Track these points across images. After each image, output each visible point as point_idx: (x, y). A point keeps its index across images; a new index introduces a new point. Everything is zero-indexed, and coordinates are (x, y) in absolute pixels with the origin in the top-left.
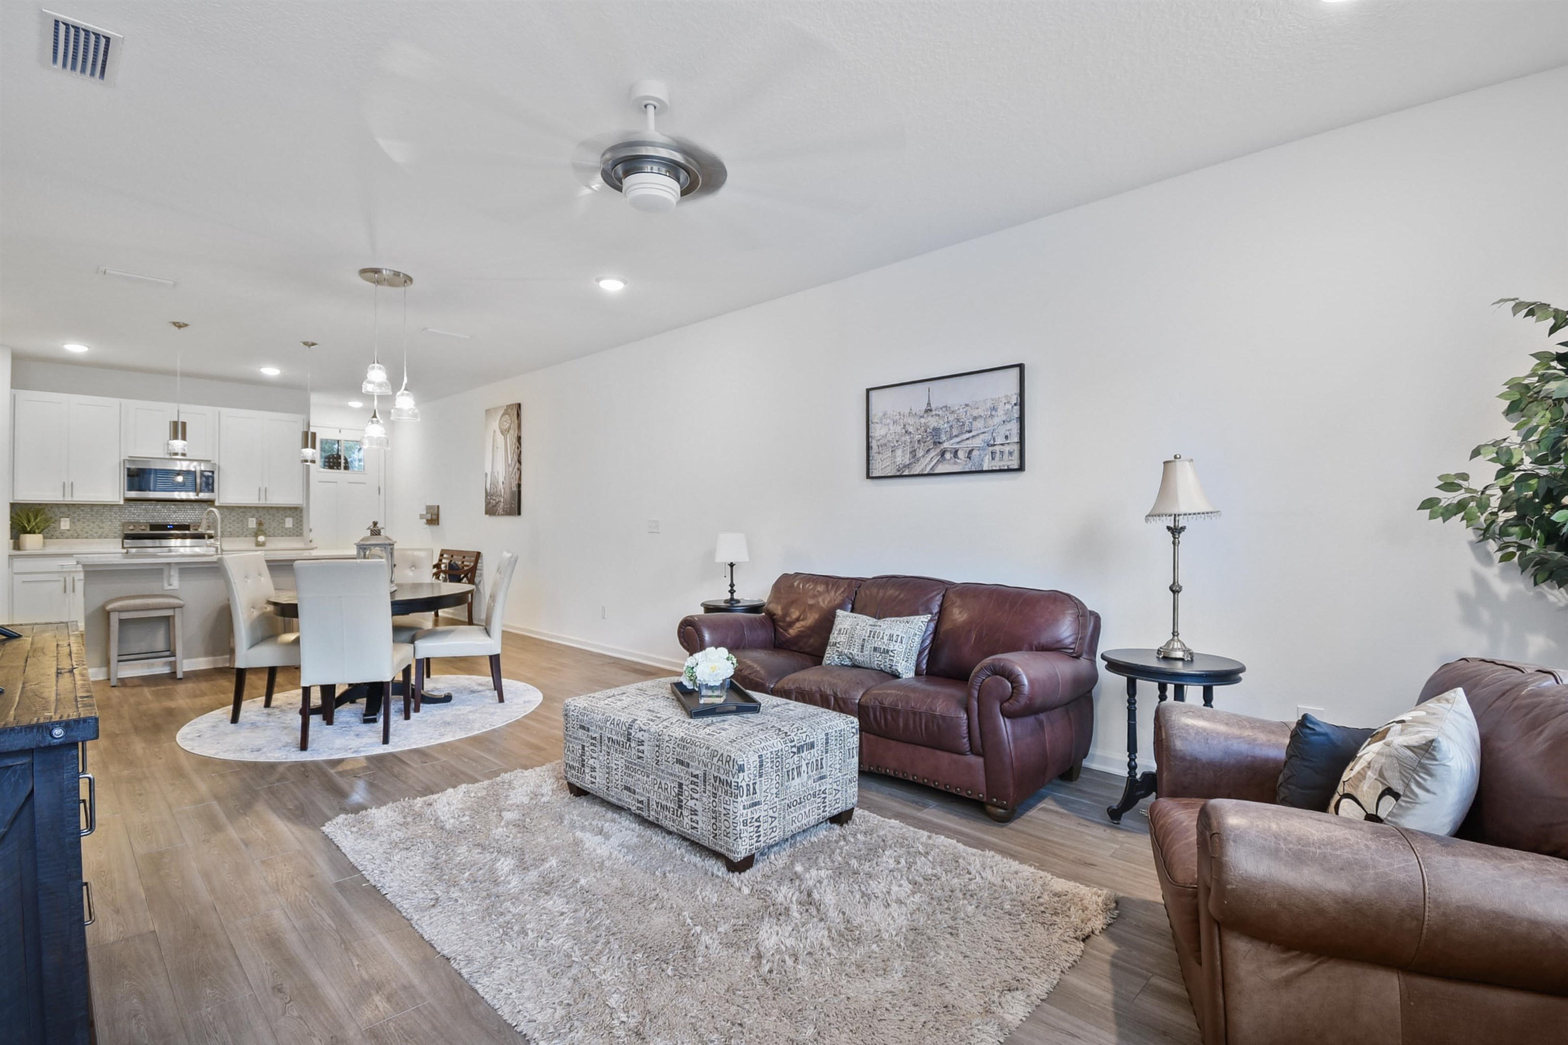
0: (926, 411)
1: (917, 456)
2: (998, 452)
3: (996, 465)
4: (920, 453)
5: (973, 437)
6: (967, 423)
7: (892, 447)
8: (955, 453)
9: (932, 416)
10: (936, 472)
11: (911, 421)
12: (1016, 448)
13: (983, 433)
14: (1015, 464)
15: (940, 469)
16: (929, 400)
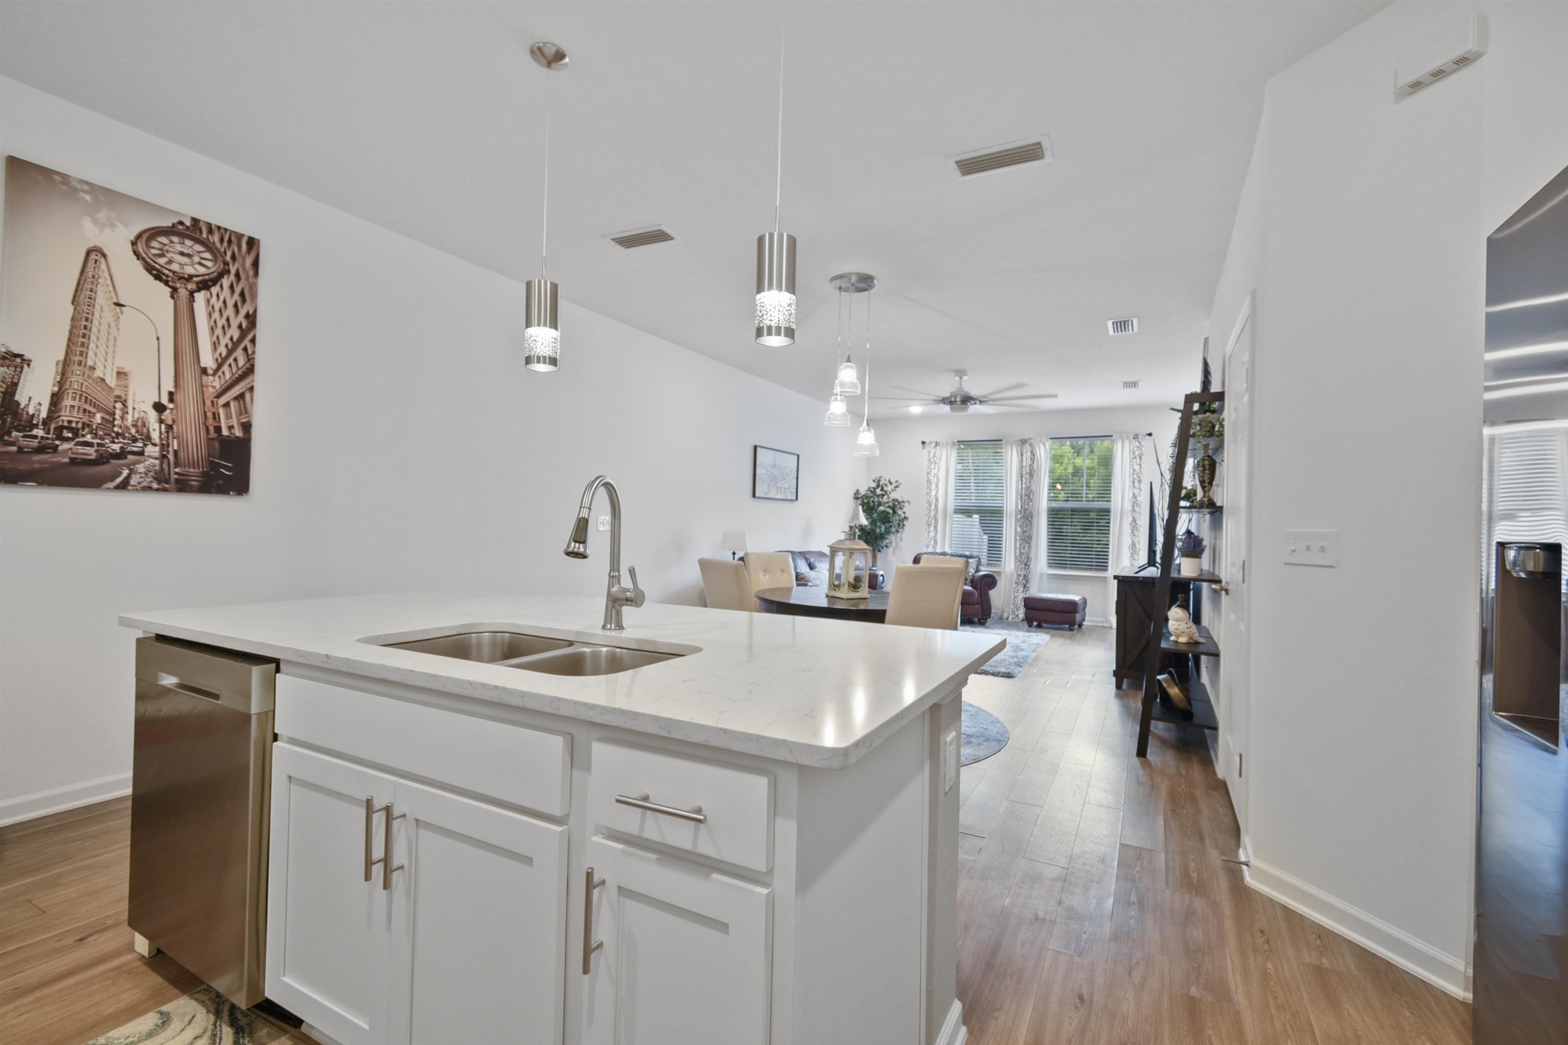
0: (774, 465)
1: (770, 488)
2: (791, 492)
3: (791, 498)
5: (785, 483)
6: (784, 475)
9: (776, 469)
10: (777, 498)
12: (795, 491)
13: (788, 481)
14: (796, 498)
16: (775, 460)
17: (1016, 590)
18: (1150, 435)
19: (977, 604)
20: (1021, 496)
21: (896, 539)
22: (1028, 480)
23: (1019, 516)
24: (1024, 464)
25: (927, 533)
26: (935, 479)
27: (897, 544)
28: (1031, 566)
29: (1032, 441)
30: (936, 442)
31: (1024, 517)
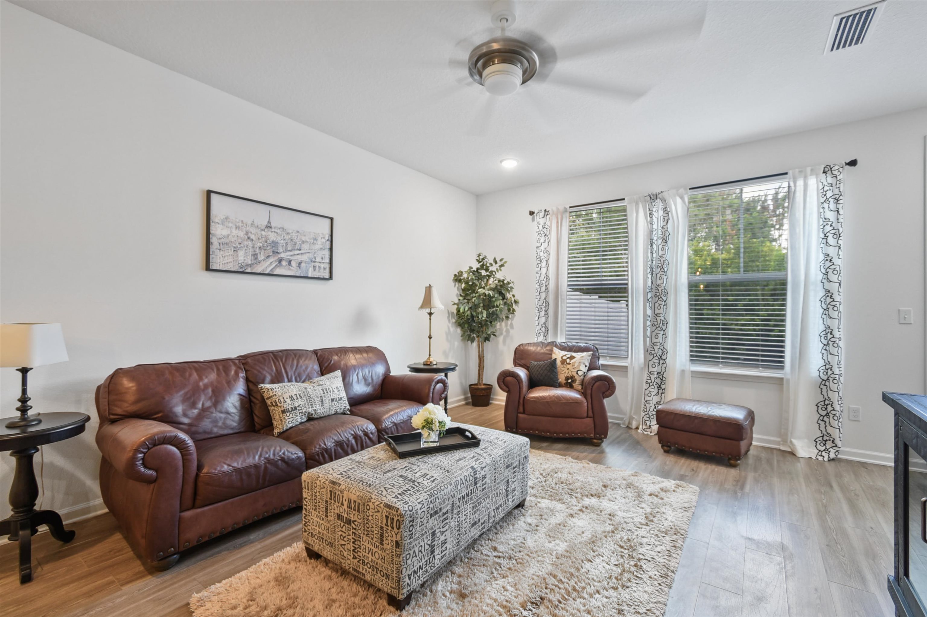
0: (267, 227)
1: (259, 259)
2: (317, 267)
3: (316, 274)
4: (261, 257)
5: (302, 254)
6: (298, 244)
7: (234, 247)
8: (290, 262)
9: (272, 232)
10: (275, 273)
11: (253, 230)
12: (328, 266)
13: (309, 253)
14: (327, 276)
15: (278, 271)
16: (269, 219)
17: (647, 392)
18: (853, 163)
19: (587, 417)
20: (652, 268)
21: (506, 326)
22: (661, 247)
23: (649, 295)
24: (655, 227)
25: (537, 318)
26: (545, 255)
27: (508, 331)
28: (667, 361)
29: (665, 195)
30: (545, 211)
31: (656, 296)
